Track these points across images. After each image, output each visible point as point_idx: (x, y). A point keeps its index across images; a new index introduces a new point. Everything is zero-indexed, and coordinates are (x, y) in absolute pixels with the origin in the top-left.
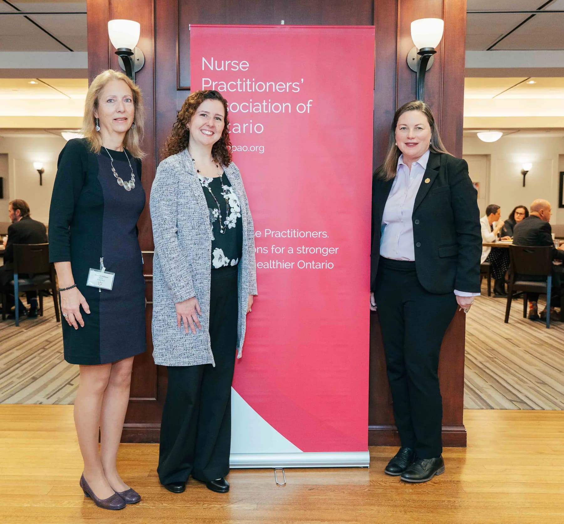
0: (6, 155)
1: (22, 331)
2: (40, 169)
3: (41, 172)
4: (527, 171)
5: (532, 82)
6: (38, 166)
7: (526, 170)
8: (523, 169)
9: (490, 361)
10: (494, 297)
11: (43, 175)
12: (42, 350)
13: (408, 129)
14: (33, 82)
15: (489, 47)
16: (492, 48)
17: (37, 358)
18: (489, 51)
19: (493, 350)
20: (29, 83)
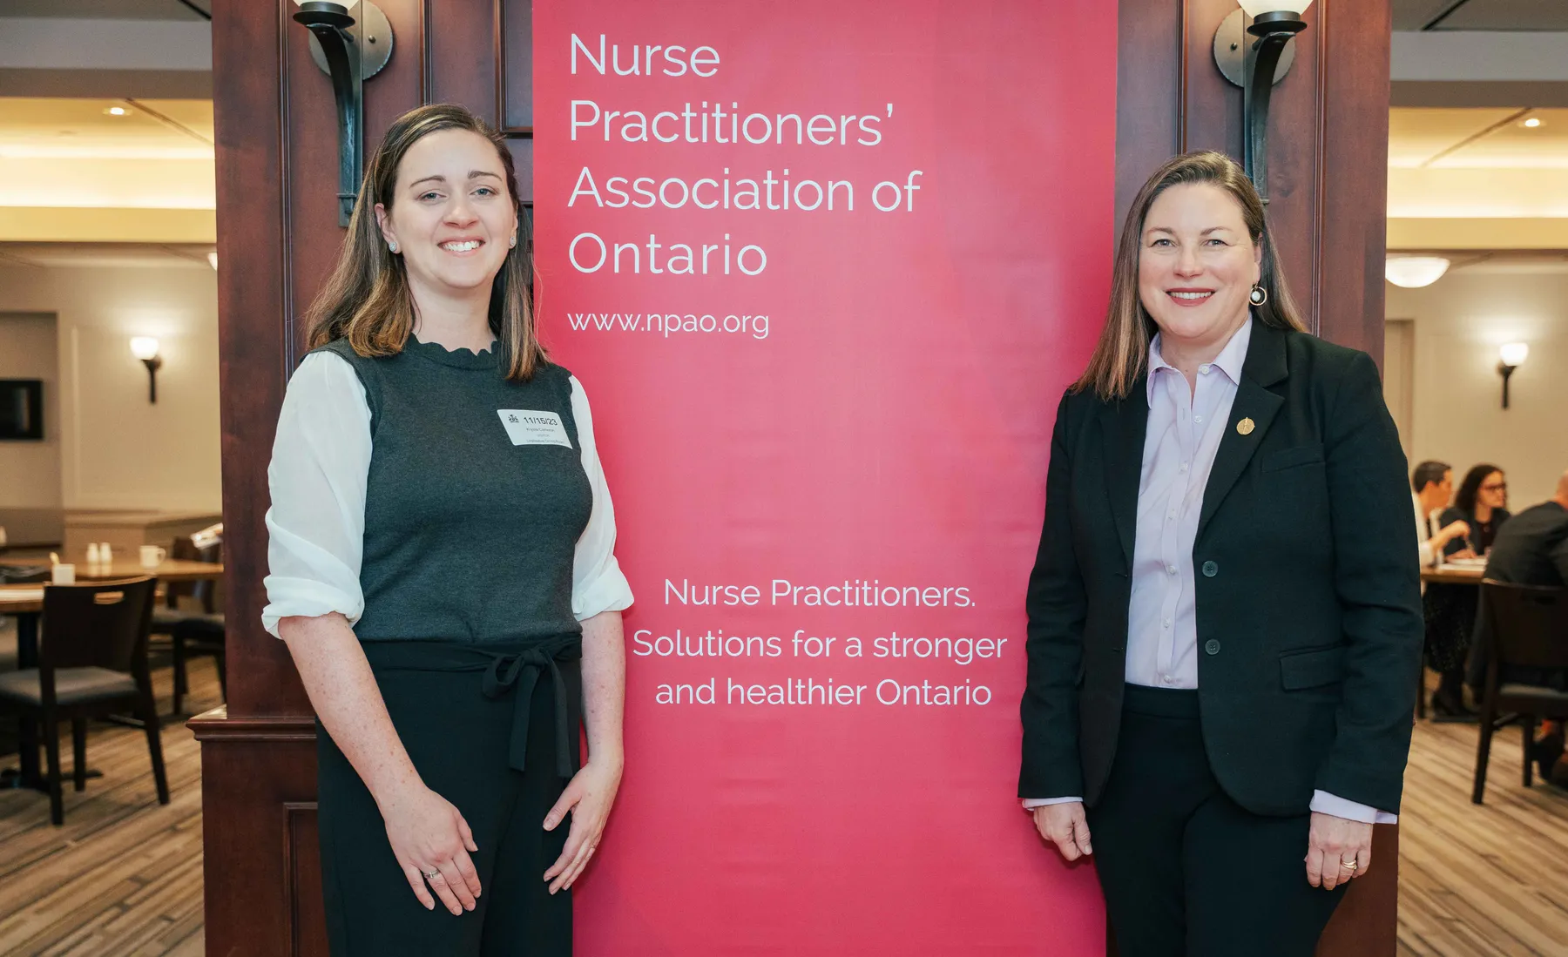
0: (50, 318)
1: (65, 847)
2: (149, 356)
3: (152, 366)
4: (1512, 368)
5: (1532, 123)
6: (143, 348)
7: (1509, 362)
8: (1502, 362)
9: (1445, 930)
10: (1436, 721)
11: (160, 374)
12: (114, 911)
13: (1179, 244)
14: (117, 111)
15: (1432, 19)
16: (1439, 25)
17: (97, 939)
18: (1429, 34)
19: (1451, 893)
20: (105, 112)
